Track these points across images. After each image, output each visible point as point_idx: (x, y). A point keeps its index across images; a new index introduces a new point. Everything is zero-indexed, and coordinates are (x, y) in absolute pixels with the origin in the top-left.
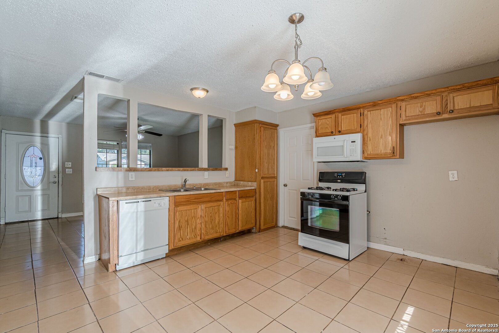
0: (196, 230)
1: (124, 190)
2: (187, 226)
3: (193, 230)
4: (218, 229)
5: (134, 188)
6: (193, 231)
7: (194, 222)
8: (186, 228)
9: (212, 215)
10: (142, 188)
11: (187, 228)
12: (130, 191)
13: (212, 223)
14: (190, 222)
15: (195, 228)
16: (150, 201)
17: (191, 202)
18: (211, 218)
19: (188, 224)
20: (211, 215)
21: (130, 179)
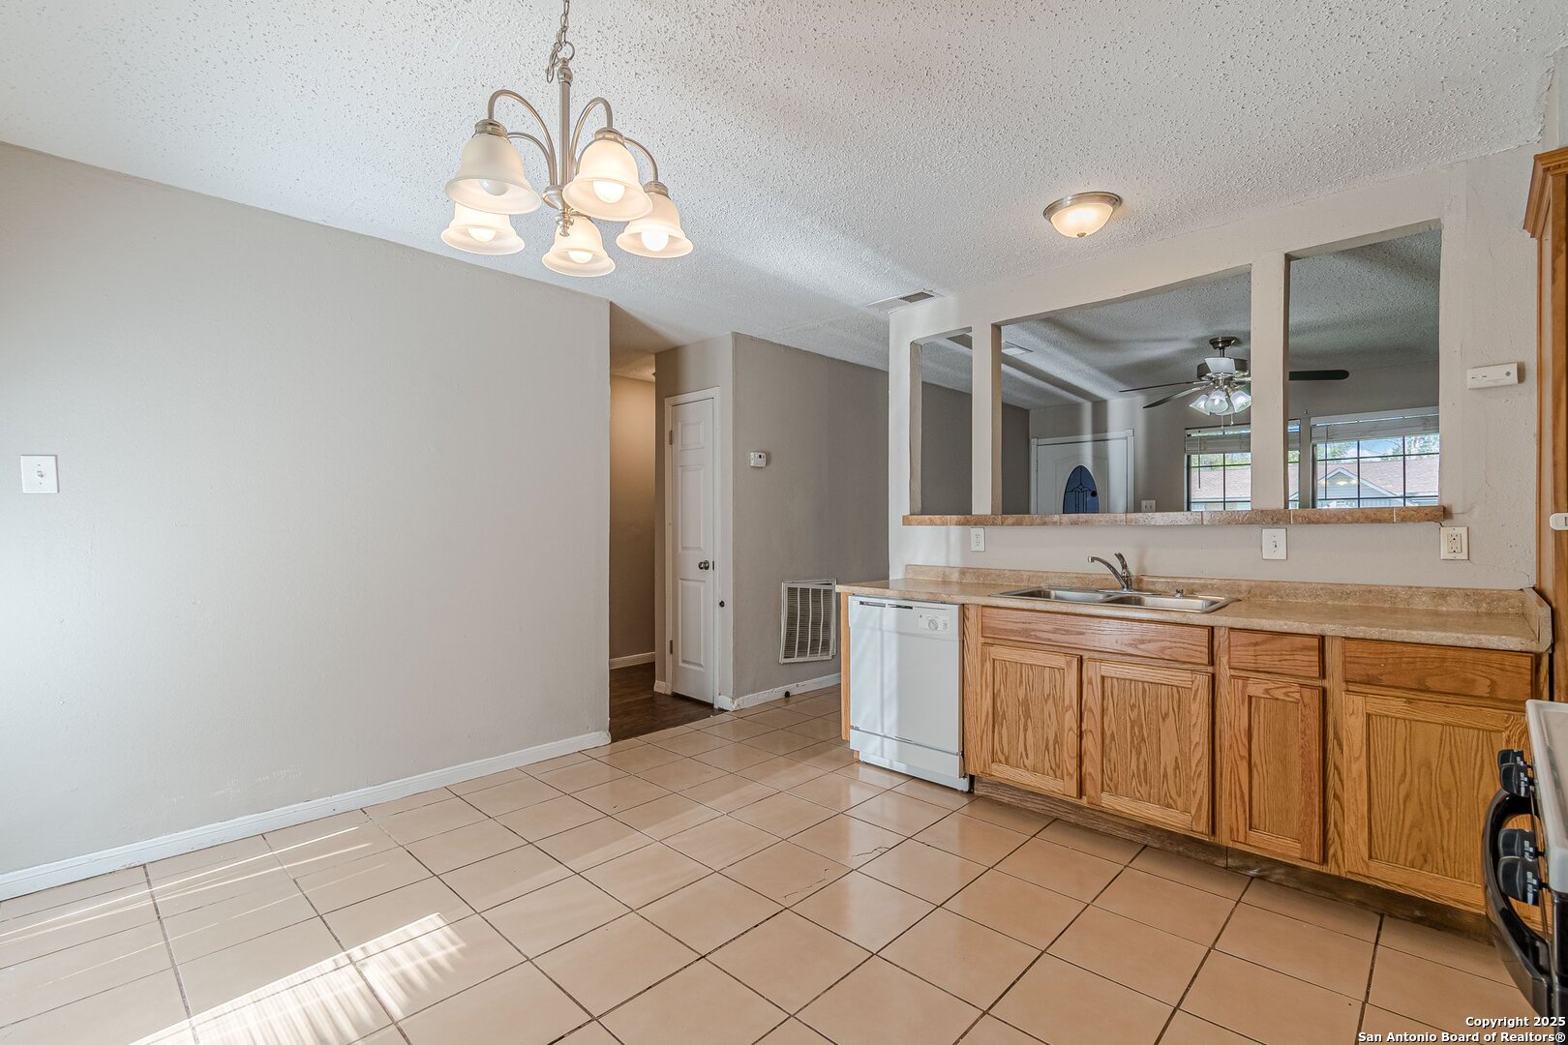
0: (1061, 750)
1: (955, 576)
2: (1026, 721)
3: (1047, 745)
4: (1174, 796)
5: (977, 572)
6: (1047, 749)
7: (1053, 716)
8: (1022, 728)
9: (1139, 715)
10: (998, 576)
11: (1026, 730)
12: (969, 579)
13: (1139, 754)
14: (1034, 712)
15: (1056, 741)
16: (911, 608)
17: (1036, 637)
18: (1132, 728)
19: (1027, 716)
20: (1134, 715)
21: (974, 548)
